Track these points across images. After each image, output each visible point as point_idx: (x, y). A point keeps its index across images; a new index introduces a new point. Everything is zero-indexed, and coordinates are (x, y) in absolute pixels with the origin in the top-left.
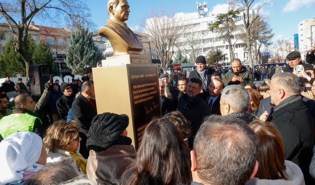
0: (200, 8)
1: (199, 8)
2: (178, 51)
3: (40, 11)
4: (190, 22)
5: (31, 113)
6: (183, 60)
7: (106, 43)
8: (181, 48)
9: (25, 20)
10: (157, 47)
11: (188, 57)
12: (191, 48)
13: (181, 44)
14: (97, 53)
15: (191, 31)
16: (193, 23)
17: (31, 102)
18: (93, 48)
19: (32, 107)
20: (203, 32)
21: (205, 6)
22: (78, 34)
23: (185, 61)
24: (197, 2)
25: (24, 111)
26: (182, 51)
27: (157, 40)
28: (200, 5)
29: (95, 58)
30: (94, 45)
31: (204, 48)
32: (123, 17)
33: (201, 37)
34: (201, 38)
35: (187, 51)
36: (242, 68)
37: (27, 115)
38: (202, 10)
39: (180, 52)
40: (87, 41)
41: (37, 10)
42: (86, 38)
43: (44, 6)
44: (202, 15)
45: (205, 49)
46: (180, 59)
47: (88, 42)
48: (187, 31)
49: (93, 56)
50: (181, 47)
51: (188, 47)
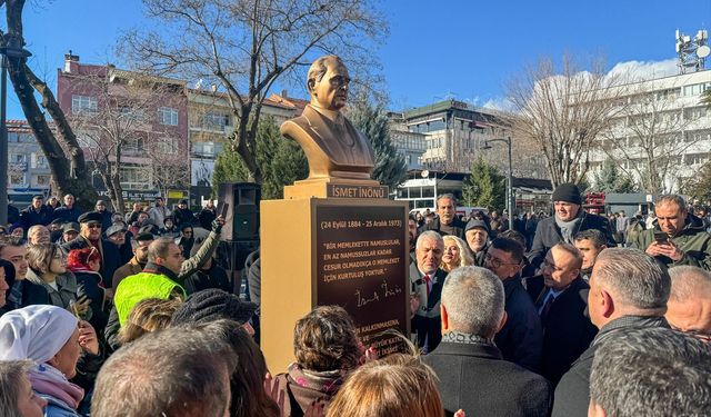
0: (687, 48)
1: (681, 47)
2: (607, 162)
3: (286, 72)
4: (649, 87)
5: (172, 275)
6: (619, 183)
7: (427, 138)
8: (617, 153)
9: (254, 92)
10: (545, 149)
11: (637, 178)
12: (645, 155)
13: (617, 143)
14: (391, 160)
15: (650, 109)
16: (657, 88)
17: (177, 256)
18: (385, 148)
19: (176, 264)
20: (688, 112)
21: (702, 42)
22: (358, 119)
23: (627, 187)
24: (677, 32)
25: (161, 270)
26: (619, 162)
27: (547, 133)
28: (687, 39)
29: (389, 171)
30: (389, 142)
31: (687, 156)
32: (333, 102)
33: (679, 124)
34: (677, 128)
35: (634, 162)
36: (687, 222)
37: (162, 278)
38: (689, 52)
39: (612, 165)
40: (375, 133)
41: (278, 70)
42: (372, 129)
43: (294, 62)
44: (689, 65)
45: (690, 159)
46: (611, 181)
47: (376, 136)
48: (637, 109)
49: (384, 167)
50: (618, 150)
51: (635, 152)
